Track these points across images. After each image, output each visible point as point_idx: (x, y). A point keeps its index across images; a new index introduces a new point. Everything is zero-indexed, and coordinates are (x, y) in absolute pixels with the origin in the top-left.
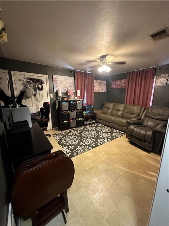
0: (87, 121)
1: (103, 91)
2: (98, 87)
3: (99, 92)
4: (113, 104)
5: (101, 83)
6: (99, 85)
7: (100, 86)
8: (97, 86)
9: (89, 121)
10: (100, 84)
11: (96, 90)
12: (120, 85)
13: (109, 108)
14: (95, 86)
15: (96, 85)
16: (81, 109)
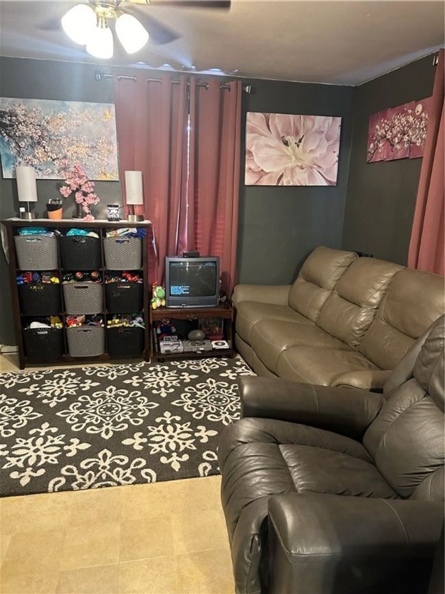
0: (183, 337)
1: (311, 176)
2: (274, 153)
3: (285, 182)
4: (343, 258)
5: (297, 133)
6: (286, 143)
7: (289, 150)
8: (267, 150)
9: (194, 341)
10: (292, 140)
11: (262, 173)
12: (406, 138)
13: (317, 283)
14: (253, 149)
15: (262, 141)
16: (133, 273)
